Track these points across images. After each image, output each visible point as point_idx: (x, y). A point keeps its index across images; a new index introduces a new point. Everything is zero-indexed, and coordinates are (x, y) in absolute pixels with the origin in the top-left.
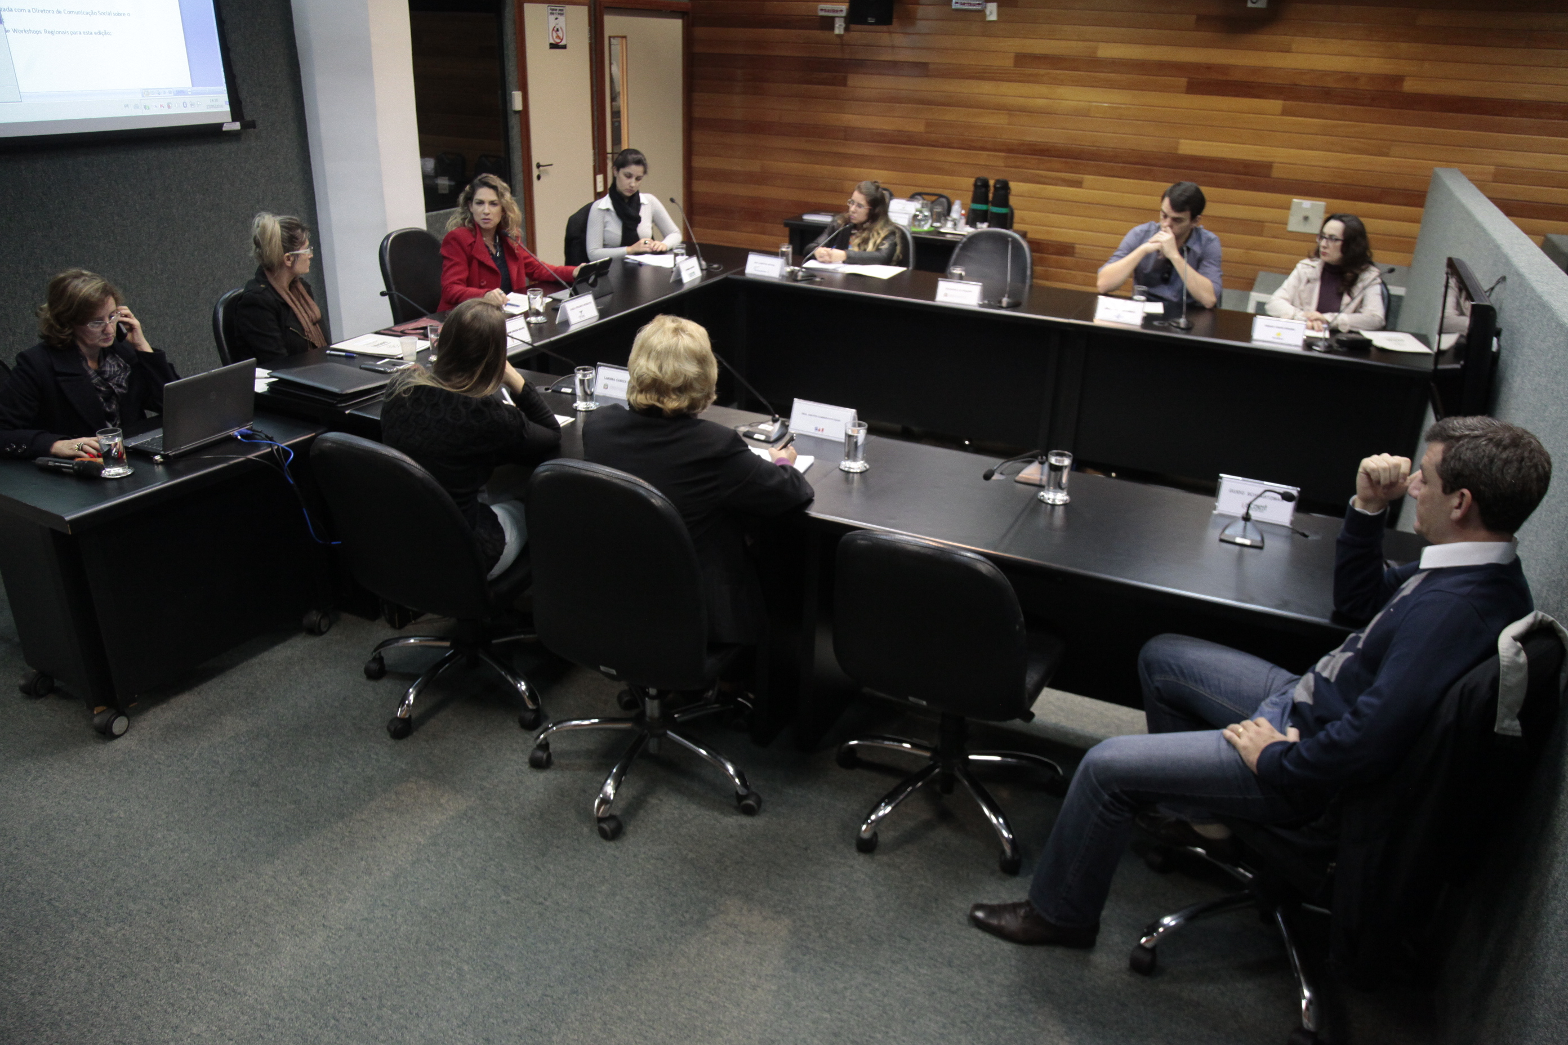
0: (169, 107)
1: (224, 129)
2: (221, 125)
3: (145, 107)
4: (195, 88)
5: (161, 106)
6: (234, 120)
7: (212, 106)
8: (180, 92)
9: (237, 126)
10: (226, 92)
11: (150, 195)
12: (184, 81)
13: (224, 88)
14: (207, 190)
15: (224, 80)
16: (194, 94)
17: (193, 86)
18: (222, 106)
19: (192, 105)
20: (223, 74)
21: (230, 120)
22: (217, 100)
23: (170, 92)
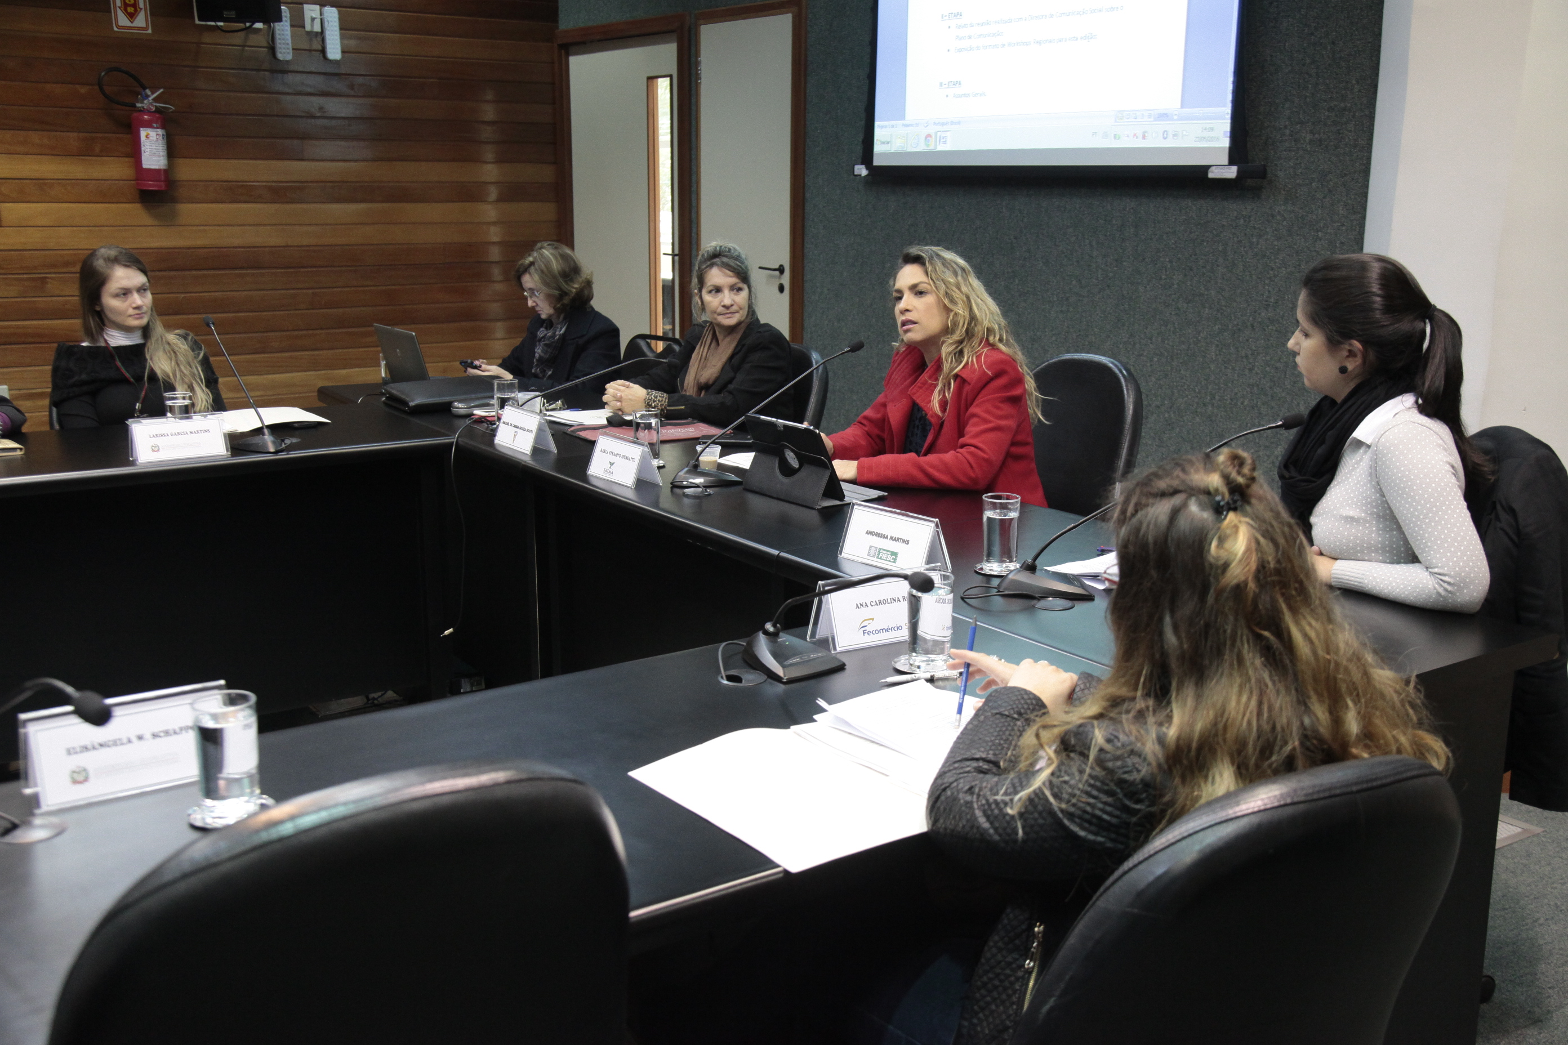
0: (1144, 137)
1: (1211, 175)
2: (1206, 168)
3: (1115, 138)
4: (1184, 110)
5: (1135, 135)
6: (1232, 162)
7: (1203, 139)
8: (1163, 116)
9: (1232, 172)
10: (1229, 116)
11: (1116, 261)
12: (1171, 98)
13: (1227, 110)
14: (1191, 269)
15: (1229, 97)
16: (1181, 118)
17: (1182, 106)
18: (1218, 139)
19: (1175, 135)
20: (1230, 87)
21: (1226, 163)
22: (1212, 129)
23: (1150, 116)
